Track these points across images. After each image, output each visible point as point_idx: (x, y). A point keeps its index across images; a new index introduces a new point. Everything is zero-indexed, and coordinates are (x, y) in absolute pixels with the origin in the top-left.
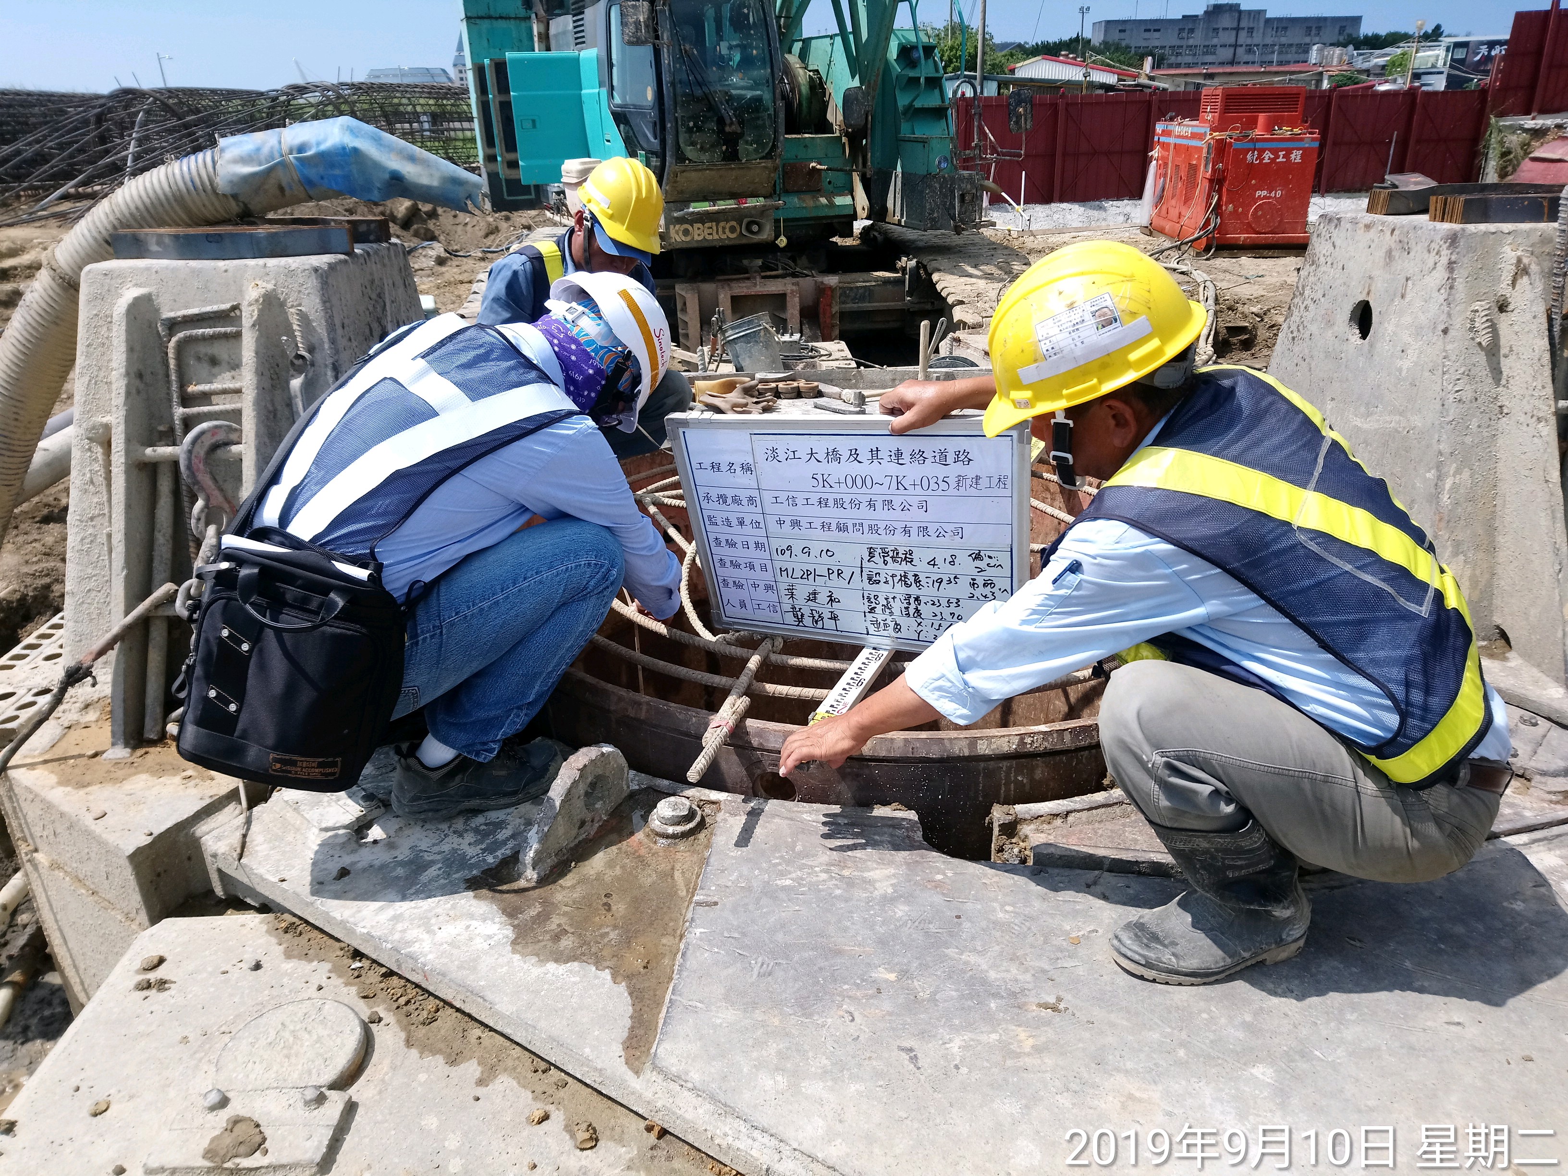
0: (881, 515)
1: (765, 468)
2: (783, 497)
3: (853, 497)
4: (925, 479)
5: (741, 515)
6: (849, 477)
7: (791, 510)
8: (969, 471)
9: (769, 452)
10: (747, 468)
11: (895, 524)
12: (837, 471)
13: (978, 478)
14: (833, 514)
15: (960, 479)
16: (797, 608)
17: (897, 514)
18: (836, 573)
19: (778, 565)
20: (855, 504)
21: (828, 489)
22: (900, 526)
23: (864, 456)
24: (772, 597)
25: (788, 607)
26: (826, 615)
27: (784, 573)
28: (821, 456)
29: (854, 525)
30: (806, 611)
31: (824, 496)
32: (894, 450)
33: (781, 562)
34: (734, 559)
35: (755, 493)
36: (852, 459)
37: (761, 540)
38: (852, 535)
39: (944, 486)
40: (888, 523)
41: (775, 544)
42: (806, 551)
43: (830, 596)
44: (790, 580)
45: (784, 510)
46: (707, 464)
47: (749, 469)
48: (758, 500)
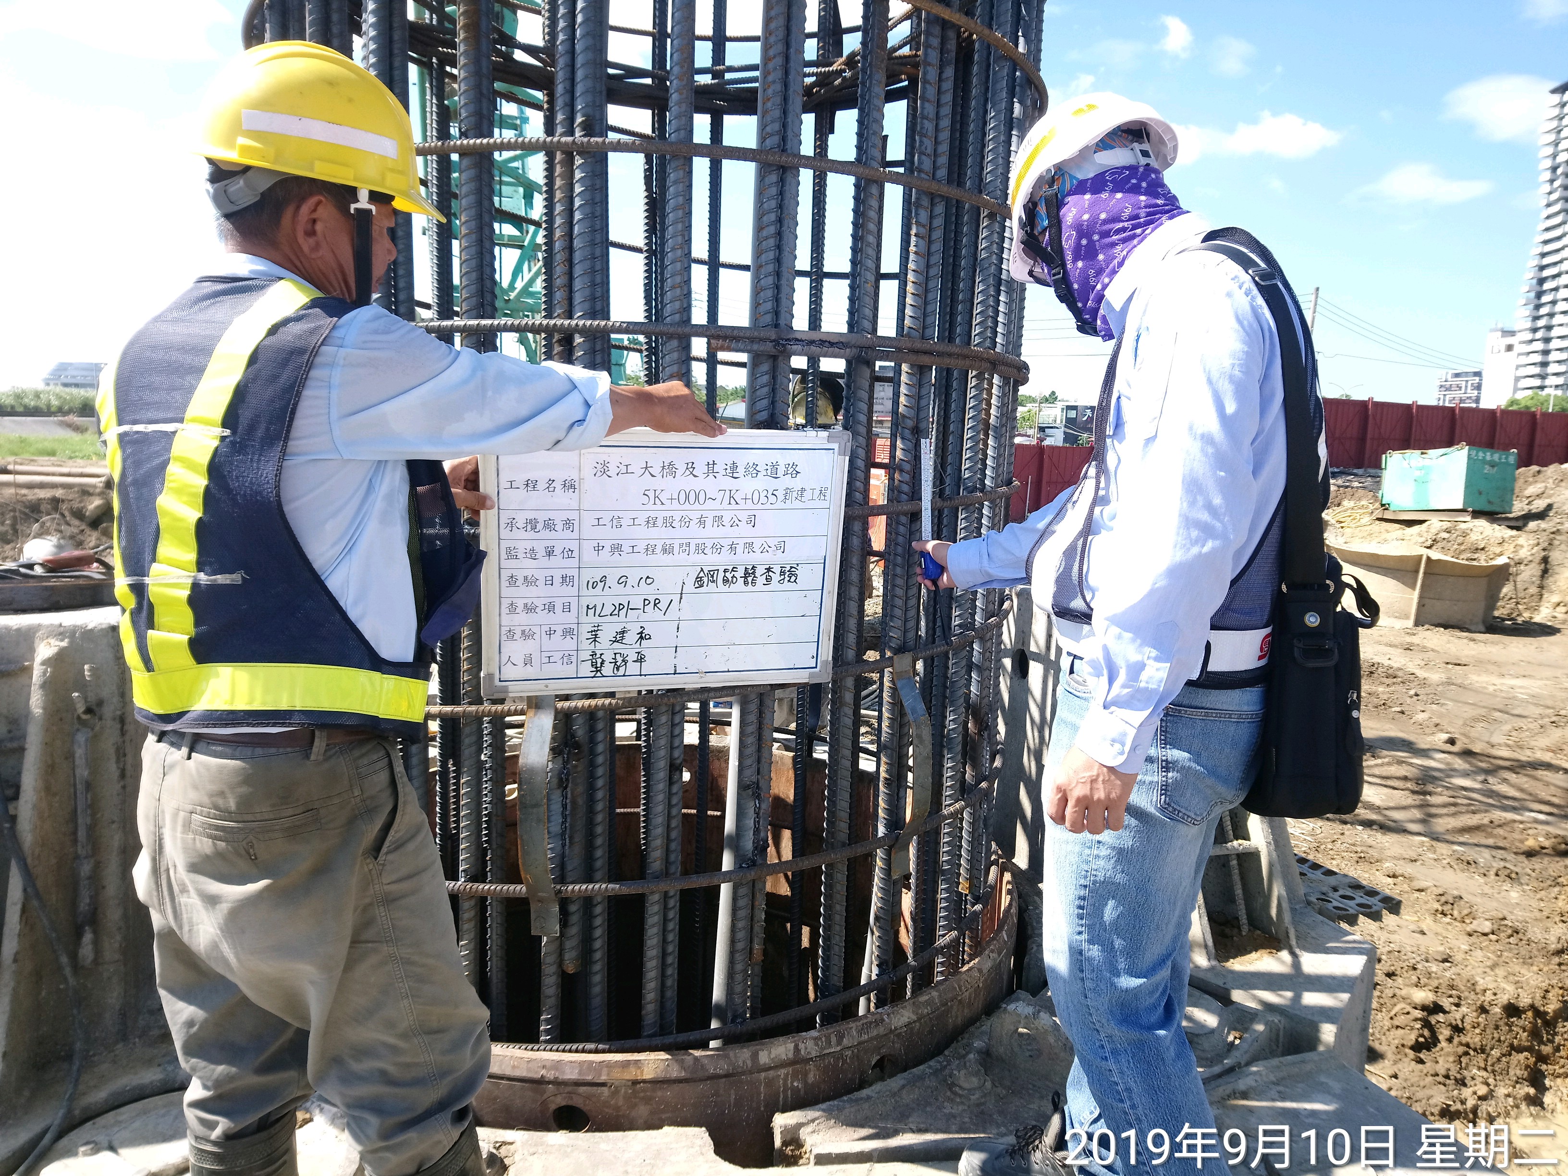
0: (711, 532)
1: (590, 484)
2: (606, 519)
3: (684, 513)
4: (756, 493)
5: (550, 543)
6: (683, 493)
7: (616, 533)
8: (796, 484)
9: (599, 466)
10: (569, 486)
11: (723, 542)
12: (671, 486)
13: (803, 490)
14: (659, 535)
15: (788, 491)
16: (598, 653)
17: (726, 531)
18: (652, 603)
19: (584, 602)
20: (686, 522)
21: (659, 506)
22: (726, 543)
23: (701, 469)
24: (570, 644)
25: (586, 655)
26: (633, 656)
27: (591, 612)
28: (656, 470)
29: (681, 545)
30: (608, 657)
31: (653, 514)
32: (730, 463)
33: (591, 597)
34: (529, 601)
35: (573, 515)
36: (688, 472)
37: (570, 573)
38: (679, 558)
39: (772, 499)
40: (716, 541)
41: (588, 575)
42: (622, 581)
43: (641, 633)
44: (598, 619)
45: (607, 534)
46: (520, 479)
47: (572, 487)
48: (576, 523)
